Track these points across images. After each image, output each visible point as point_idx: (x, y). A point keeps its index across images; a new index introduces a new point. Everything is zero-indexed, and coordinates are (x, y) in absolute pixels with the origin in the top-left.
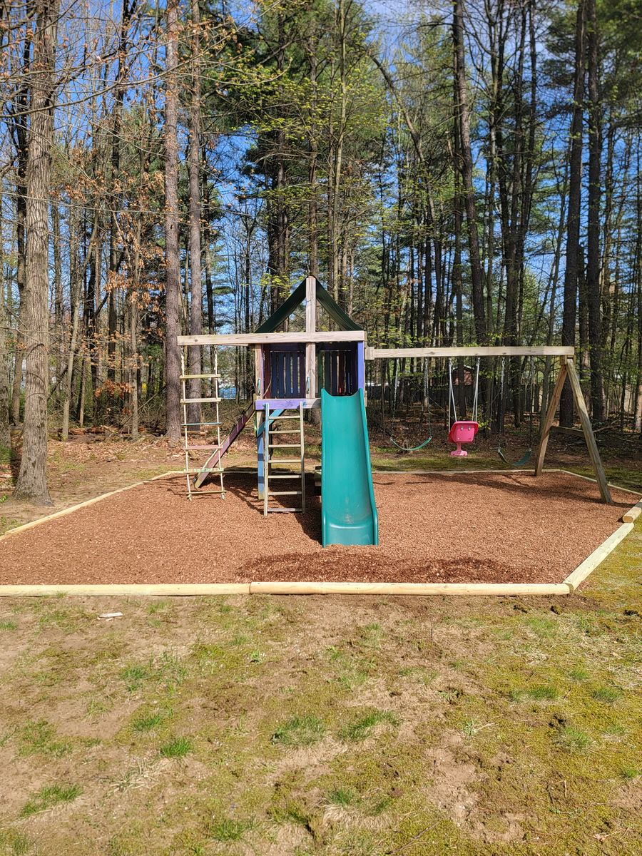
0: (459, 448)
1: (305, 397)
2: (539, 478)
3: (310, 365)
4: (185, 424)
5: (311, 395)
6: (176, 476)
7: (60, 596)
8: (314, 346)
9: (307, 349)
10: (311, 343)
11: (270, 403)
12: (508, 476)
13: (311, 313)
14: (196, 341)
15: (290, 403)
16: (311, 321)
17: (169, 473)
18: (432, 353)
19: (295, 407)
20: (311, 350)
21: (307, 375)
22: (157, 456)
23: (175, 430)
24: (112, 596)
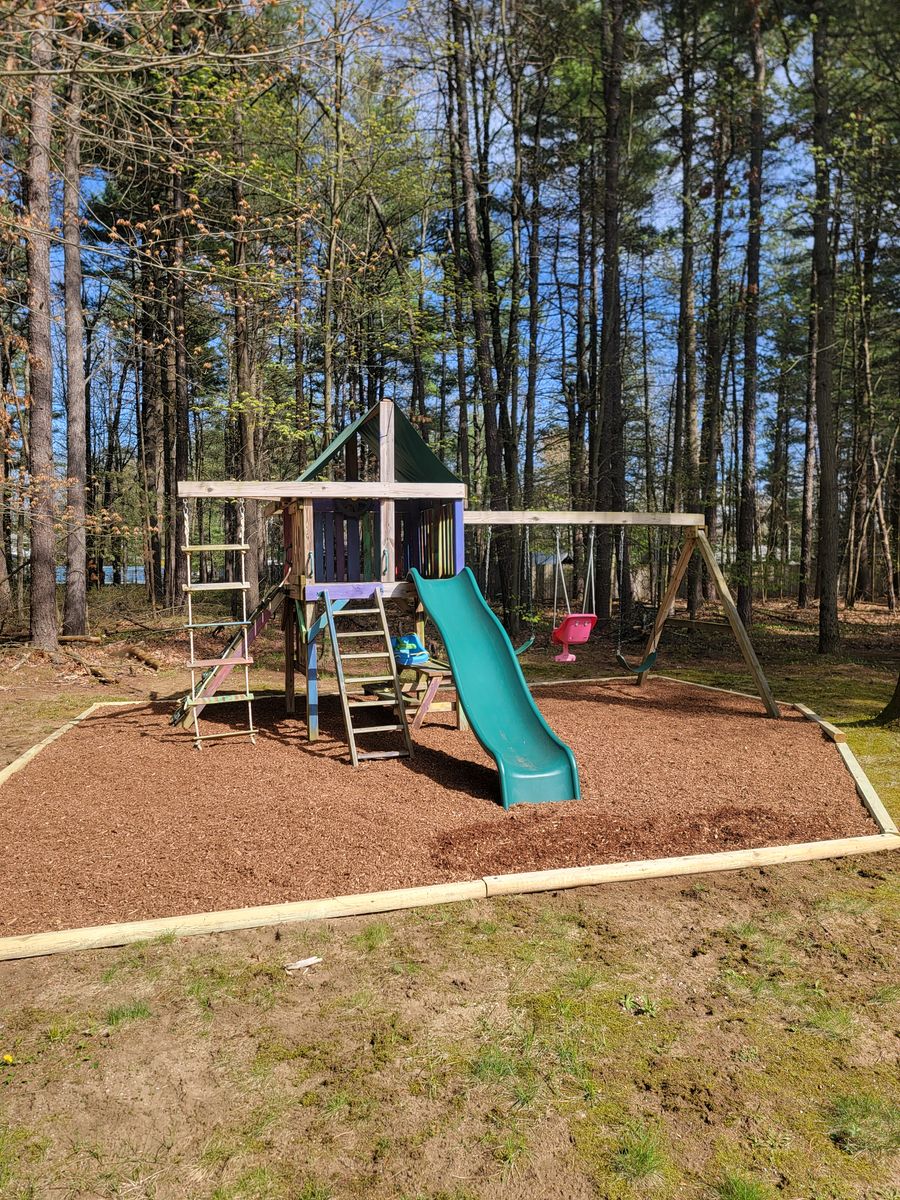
0: (566, 650)
1: (379, 580)
2: (646, 687)
3: (387, 532)
4: (190, 625)
5: (388, 578)
6: (117, 710)
7: (166, 940)
8: (392, 504)
9: (383, 508)
10: (388, 499)
11: (330, 589)
12: (604, 686)
13: (388, 454)
14: (210, 490)
15: (359, 590)
16: (388, 466)
17: (96, 706)
18: (536, 519)
19: (366, 596)
20: (388, 508)
21: (383, 548)
22: (40, 678)
23: (49, 635)
24: (258, 929)
